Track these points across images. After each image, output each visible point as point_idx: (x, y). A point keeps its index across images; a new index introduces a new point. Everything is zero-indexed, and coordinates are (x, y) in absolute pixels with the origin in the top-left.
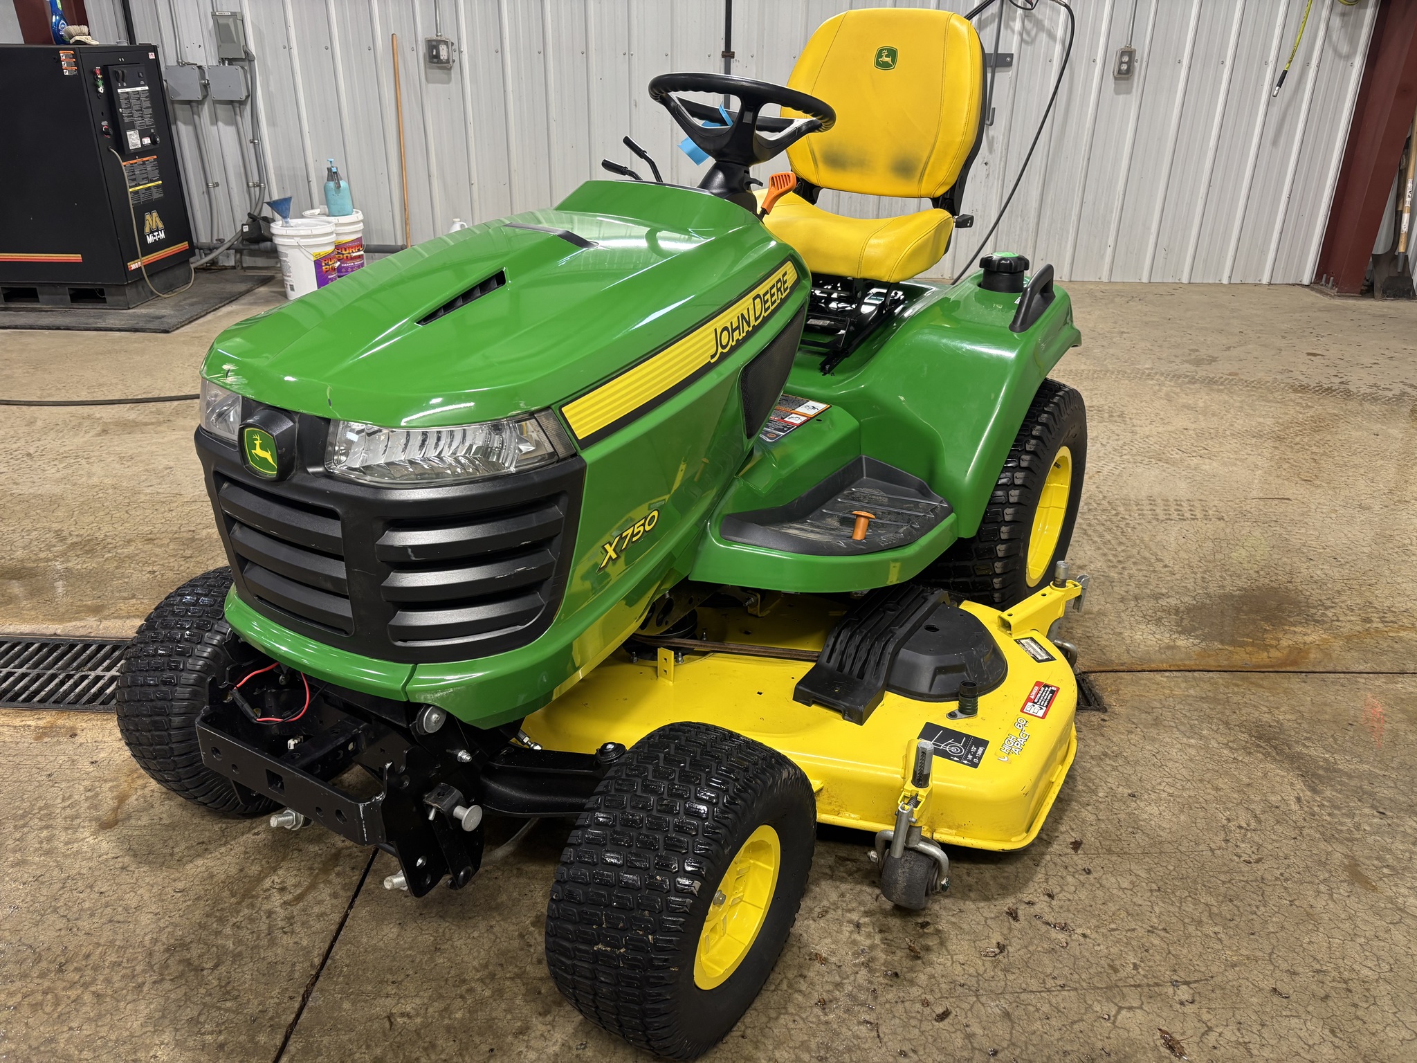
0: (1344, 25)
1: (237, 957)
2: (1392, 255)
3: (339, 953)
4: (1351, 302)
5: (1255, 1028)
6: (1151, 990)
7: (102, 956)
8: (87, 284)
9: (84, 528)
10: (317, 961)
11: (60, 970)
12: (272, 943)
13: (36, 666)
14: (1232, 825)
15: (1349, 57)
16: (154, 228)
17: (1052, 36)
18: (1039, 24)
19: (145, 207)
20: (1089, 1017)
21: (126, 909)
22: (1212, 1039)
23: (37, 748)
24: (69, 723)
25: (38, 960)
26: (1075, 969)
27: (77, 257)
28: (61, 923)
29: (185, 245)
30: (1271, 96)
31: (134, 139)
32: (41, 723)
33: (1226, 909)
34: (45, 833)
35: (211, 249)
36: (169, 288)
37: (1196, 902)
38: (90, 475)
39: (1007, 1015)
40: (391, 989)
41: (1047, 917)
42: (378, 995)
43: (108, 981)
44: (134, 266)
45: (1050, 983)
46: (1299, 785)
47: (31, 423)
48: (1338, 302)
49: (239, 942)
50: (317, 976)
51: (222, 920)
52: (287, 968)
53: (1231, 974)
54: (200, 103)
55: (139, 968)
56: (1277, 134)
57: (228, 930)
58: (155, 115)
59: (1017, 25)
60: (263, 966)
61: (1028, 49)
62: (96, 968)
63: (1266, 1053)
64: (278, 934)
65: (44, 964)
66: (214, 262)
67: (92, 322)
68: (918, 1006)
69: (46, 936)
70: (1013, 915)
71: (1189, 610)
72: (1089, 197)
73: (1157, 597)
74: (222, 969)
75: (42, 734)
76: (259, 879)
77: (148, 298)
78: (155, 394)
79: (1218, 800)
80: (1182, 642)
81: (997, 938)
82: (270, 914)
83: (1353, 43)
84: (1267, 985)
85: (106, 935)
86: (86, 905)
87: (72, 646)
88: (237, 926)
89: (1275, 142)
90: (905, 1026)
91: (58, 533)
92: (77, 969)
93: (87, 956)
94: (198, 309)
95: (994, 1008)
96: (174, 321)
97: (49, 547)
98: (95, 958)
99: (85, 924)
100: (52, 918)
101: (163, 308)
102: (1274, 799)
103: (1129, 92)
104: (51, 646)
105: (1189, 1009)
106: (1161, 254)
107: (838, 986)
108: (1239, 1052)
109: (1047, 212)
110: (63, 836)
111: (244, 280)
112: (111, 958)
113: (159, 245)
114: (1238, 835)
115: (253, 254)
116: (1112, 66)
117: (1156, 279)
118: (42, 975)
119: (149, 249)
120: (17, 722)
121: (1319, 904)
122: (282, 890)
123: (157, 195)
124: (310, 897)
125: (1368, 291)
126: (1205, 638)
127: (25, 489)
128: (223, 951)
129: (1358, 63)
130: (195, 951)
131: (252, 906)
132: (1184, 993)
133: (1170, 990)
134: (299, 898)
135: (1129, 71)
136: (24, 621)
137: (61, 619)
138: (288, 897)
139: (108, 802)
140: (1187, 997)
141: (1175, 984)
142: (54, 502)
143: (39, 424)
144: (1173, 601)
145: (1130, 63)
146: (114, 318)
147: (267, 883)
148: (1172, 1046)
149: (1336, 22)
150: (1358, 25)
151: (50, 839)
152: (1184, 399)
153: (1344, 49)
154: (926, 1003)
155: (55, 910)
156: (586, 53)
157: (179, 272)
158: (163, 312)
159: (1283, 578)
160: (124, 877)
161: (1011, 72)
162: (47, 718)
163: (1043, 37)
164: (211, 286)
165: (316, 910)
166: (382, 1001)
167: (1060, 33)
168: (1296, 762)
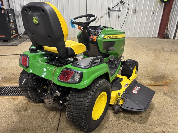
0: (161, 6)
1: (47, 127)
2: (167, 34)
3: (60, 126)
4: (162, 39)
5: (173, 129)
6: (160, 125)
7: (29, 128)
8: (5, 39)
9: (12, 72)
10: (57, 127)
11: (24, 130)
12: (51, 125)
13: (10, 90)
14: (164, 104)
15: (161, 10)
16: (14, 32)
17: (126, 8)
18: (124, 6)
19: (13, 30)
20: (153, 129)
21: (31, 122)
22: (168, 130)
23: (13, 101)
24: (17, 98)
25: (21, 129)
26: (150, 123)
27: (4, 36)
28: (23, 124)
29: (17, 34)
30: (152, 15)
31: (11, 21)
32: (13, 98)
33: (166, 115)
34: (17, 112)
35: (20, 35)
36: (16, 40)
37: (162, 114)
38: (11, 65)
39: (143, 129)
40: (68, 130)
41: (145, 117)
42: (66, 131)
43: (31, 131)
44: (11, 37)
45: (148, 125)
46: (170, 99)
47: (1, 58)
48: (161, 39)
49: (47, 125)
50: (58, 129)
51: (44, 122)
52: (54, 128)
53: (168, 123)
54: (19, 16)
55: (34, 129)
56: (153, 19)
57: (45, 124)
58: (14, 18)
59: (122, 6)
60: (50, 128)
61: (123, 9)
62: (29, 130)
63: (174, 132)
64: (51, 124)
65: (22, 130)
66: (21, 36)
67: (6, 44)
68: (133, 129)
69: (21, 126)
70: (141, 117)
71: (152, 78)
72: (131, 27)
73: (148, 76)
74: (45, 129)
75: (14, 99)
76: (47, 117)
77: (13, 41)
78: (17, 54)
79: (162, 101)
80: (153, 82)
81: (140, 120)
82: (50, 121)
83: (162, 8)
84: (172, 124)
85: (29, 125)
86: (25, 121)
87: (14, 88)
88: (46, 123)
89: (153, 20)
90: (132, 131)
91: (9, 73)
92: (26, 130)
93: (27, 128)
94: (20, 42)
95: (142, 128)
96: (17, 44)
97: (8, 75)
98: (28, 128)
99: (26, 124)
100: (21, 123)
101: (15, 42)
102: (168, 101)
103: (135, 14)
104: (12, 87)
105: (164, 127)
106: (139, 34)
107: (122, 127)
108: (171, 132)
109: (126, 29)
110: (20, 113)
111: (25, 38)
112: (30, 128)
113: (14, 34)
114: (165, 105)
115: (26, 35)
116: (133, 11)
117: (134, 37)
118: (22, 131)
119: (13, 35)
120: (10, 98)
121: (176, 113)
122: (50, 118)
123: (14, 28)
124: (54, 119)
125: (164, 38)
126: (155, 81)
127: (3, 67)
128: (45, 127)
129: (162, 11)
130: (41, 127)
131: (47, 120)
132: (163, 125)
133: (162, 125)
134: (53, 119)
135: (135, 12)
136: (7, 84)
137: (12, 84)
138: (51, 119)
139: (25, 108)
140: (164, 126)
141: (162, 124)
142: (7, 68)
143: (3, 58)
144: (150, 77)
145: (135, 11)
146: (9, 44)
147: (48, 117)
148: (163, 132)
149: (160, 6)
150: (162, 6)
151: (18, 113)
152: (145, 52)
153: (161, 9)
154: (133, 128)
155: (21, 122)
156: (69, 10)
157: (17, 38)
158: (15, 43)
159: (163, 74)
160: (29, 117)
161: (121, 12)
162: (13, 97)
163: (125, 8)
164: (21, 39)
165: (55, 120)
166: (67, 132)
167: (127, 7)
168: (169, 96)
